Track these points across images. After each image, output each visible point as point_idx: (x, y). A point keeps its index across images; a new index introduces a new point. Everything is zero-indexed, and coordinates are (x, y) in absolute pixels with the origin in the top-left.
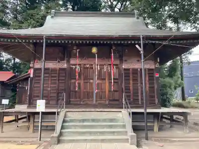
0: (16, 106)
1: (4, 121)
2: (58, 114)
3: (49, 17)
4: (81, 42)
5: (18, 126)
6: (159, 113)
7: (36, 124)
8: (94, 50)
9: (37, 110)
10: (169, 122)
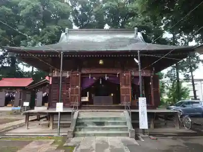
0: (35, 108)
1: (29, 120)
2: (73, 114)
3: (63, 34)
4: (90, 56)
5: (39, 124)
6: (154, 113)
7: (55, 122)
8: (101, 62)
9: (57, 111)
10: (164, 120)
